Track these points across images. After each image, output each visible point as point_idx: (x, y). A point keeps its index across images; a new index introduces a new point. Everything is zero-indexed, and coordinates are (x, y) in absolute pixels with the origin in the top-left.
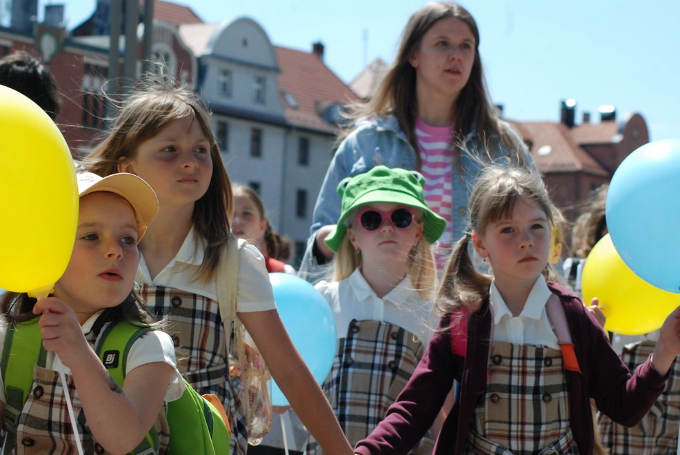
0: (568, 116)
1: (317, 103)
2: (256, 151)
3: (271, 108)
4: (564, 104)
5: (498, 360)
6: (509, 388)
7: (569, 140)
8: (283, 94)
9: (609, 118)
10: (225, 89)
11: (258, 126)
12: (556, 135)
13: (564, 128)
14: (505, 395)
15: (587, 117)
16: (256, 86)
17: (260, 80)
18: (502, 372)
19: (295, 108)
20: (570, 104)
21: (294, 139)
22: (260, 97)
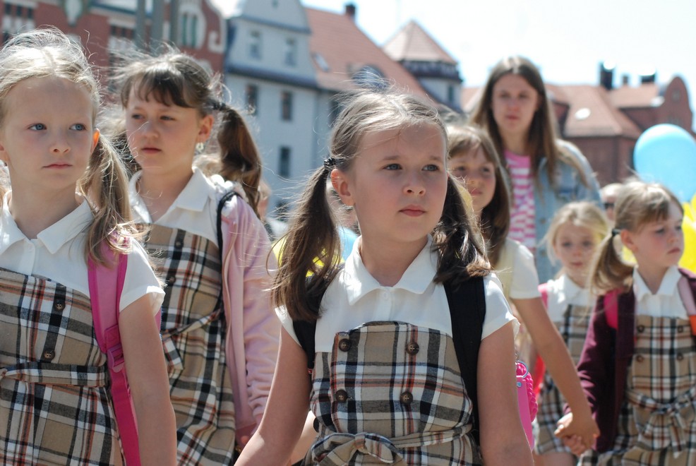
0: (606, 79)
1: (349, 67)
2: (287, 114)
3: (301, 70)
4: (602, 67)
5: (642, 328)
6: (650, 351)
7: (607, 103)
8: (313, 56)
9: (648, 80)
10: (255, 51)
11: (288, 89)
12: (595, 98)
13: (602, 90)
14: (647, 356)
15: (626, 80)
16: (286, 48)
17: (291, 42)
18: (645, 338)
19: (327, 71)
20: (608, 67)
21: (326, 102)
22: (290, 60)
